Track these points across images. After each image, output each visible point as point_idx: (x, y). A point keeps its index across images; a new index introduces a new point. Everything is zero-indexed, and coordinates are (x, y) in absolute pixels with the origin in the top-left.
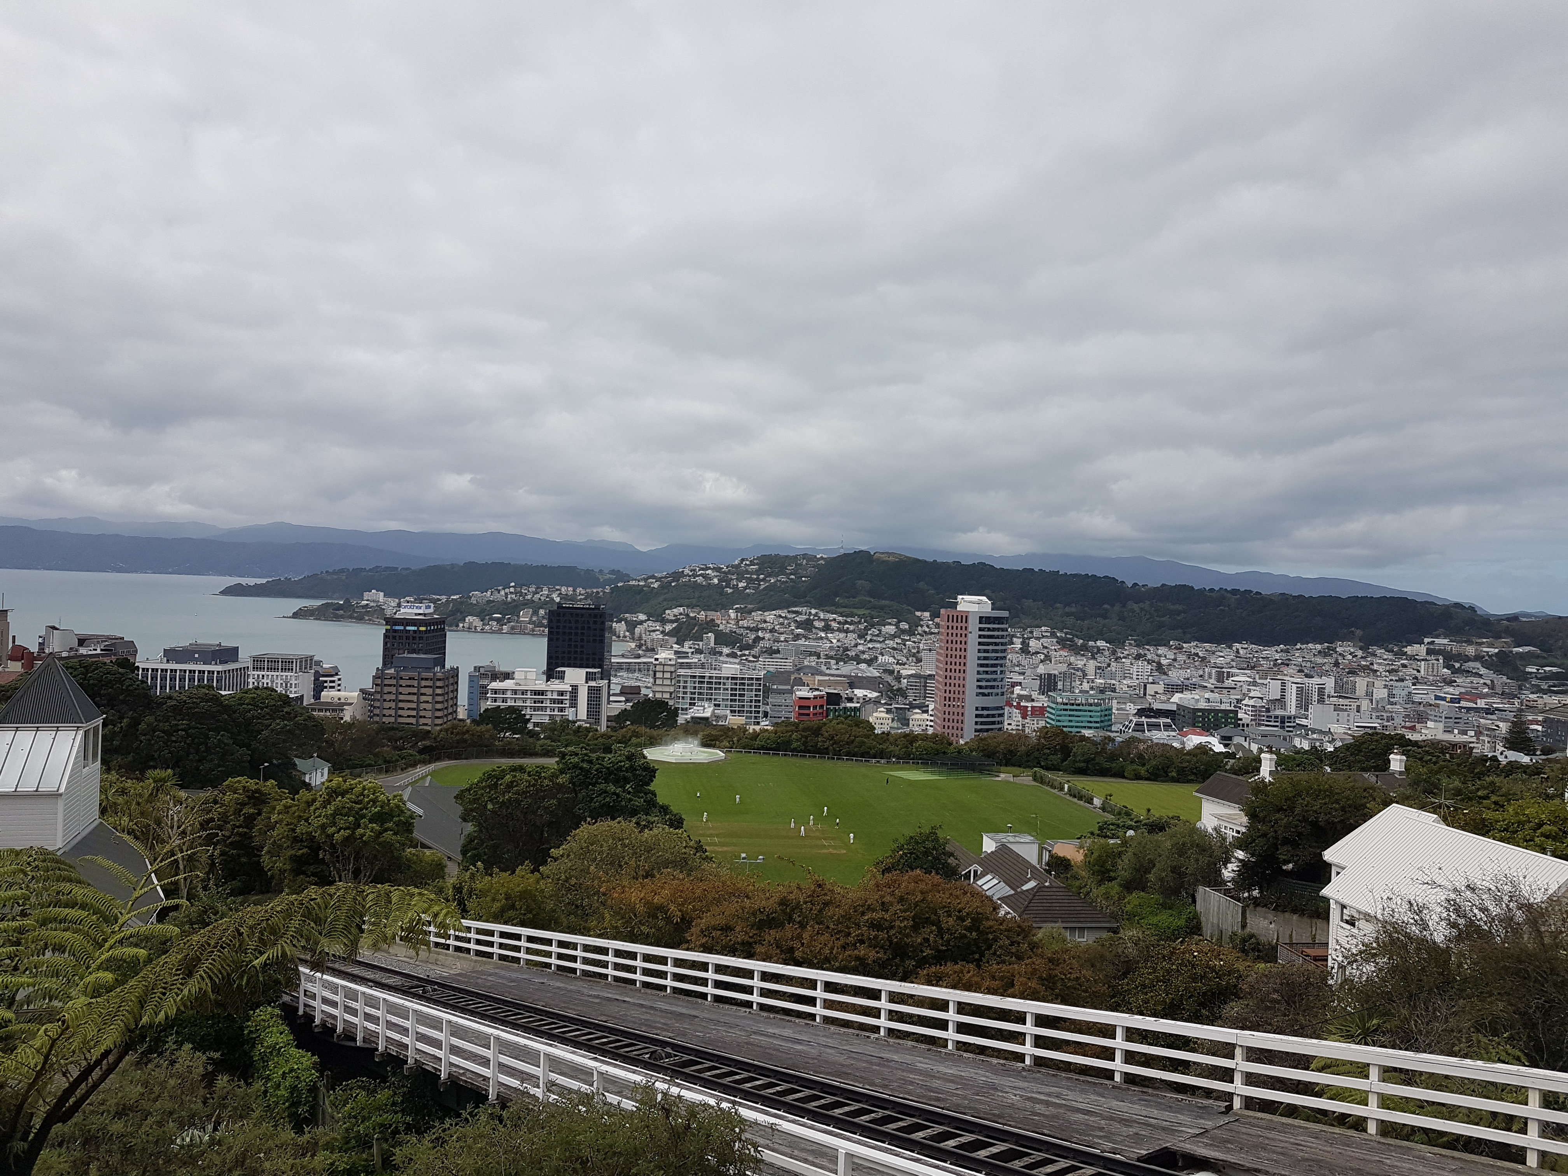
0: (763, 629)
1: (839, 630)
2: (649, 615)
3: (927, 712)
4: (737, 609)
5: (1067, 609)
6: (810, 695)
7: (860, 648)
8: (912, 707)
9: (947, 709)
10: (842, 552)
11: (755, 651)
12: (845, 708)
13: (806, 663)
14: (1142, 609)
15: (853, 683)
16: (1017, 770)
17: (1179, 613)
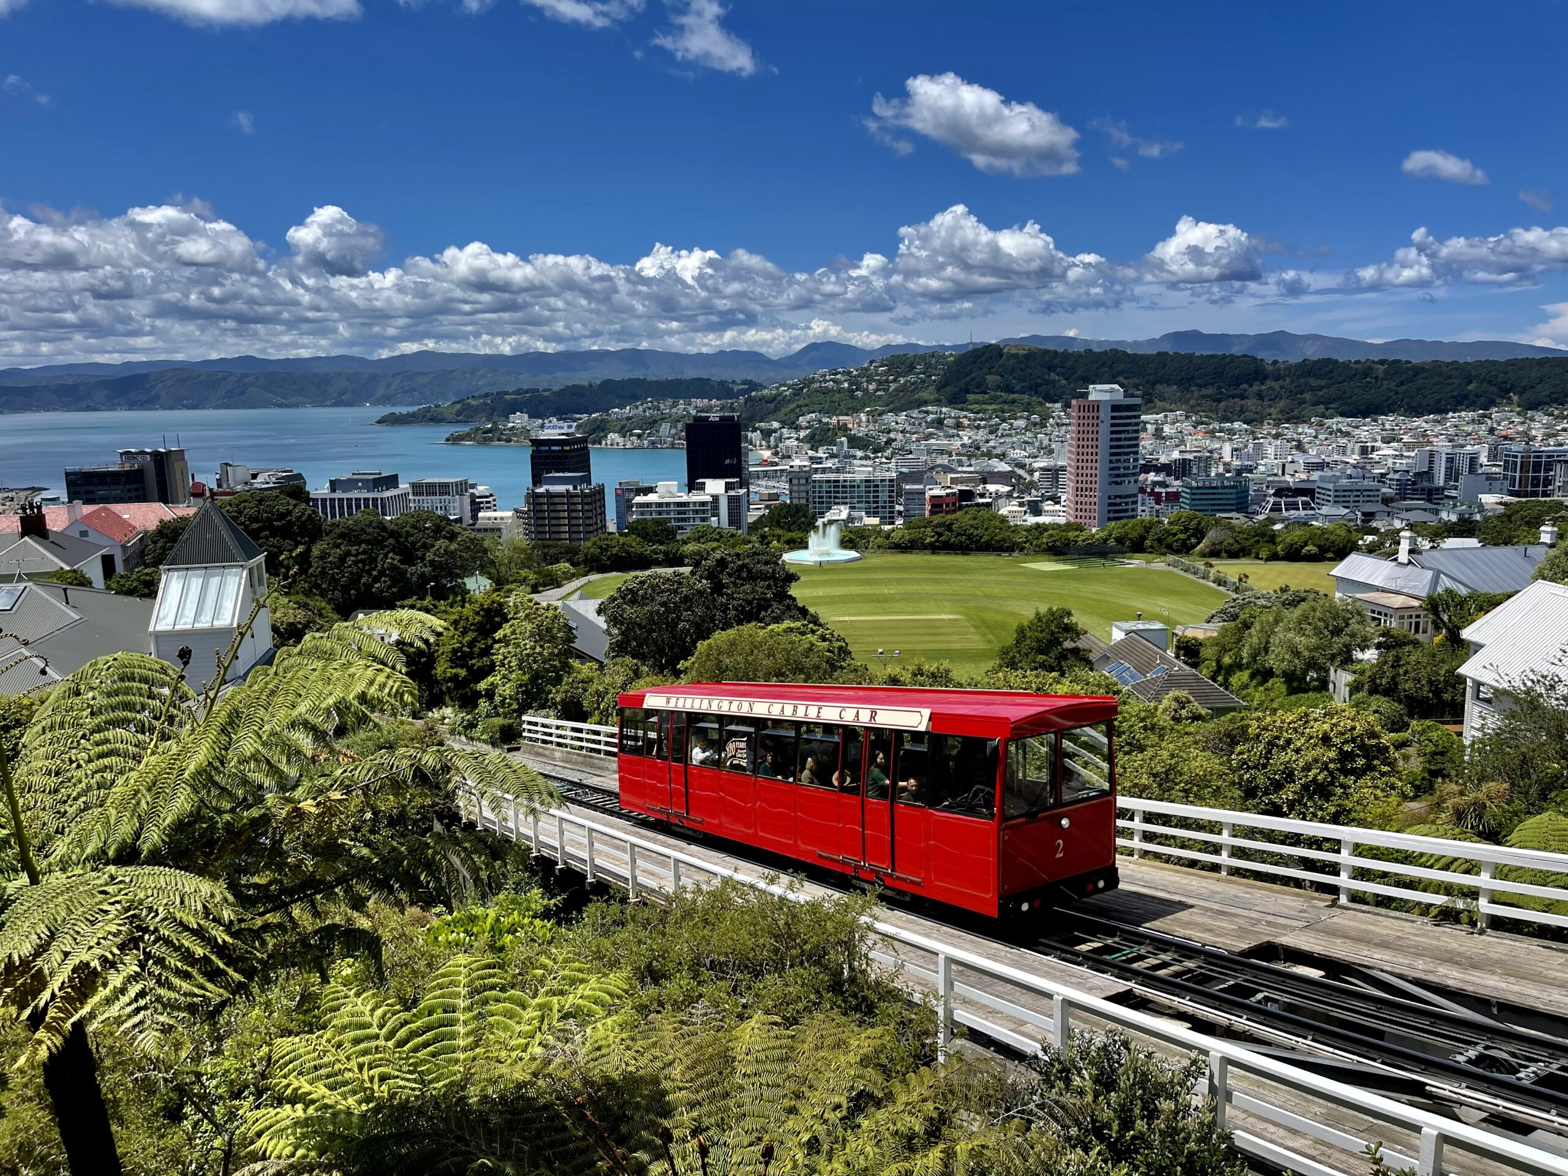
0: (895, 430)
1: (969, 426)
2: (784, 424)
3: (1058, 503)
4: (868, 413)
5: (1204, 392)
6: (943, 493)
7: (992, 443)
8: (1045, 498)
9: (1079, 499)
10: (971, 348)
11: (888, 452)
12: (978, 505)
13: (939, 461)
14: (1281, 387)
15: (986, 478)
16: (1150, 556)
17: (1321, 388)
